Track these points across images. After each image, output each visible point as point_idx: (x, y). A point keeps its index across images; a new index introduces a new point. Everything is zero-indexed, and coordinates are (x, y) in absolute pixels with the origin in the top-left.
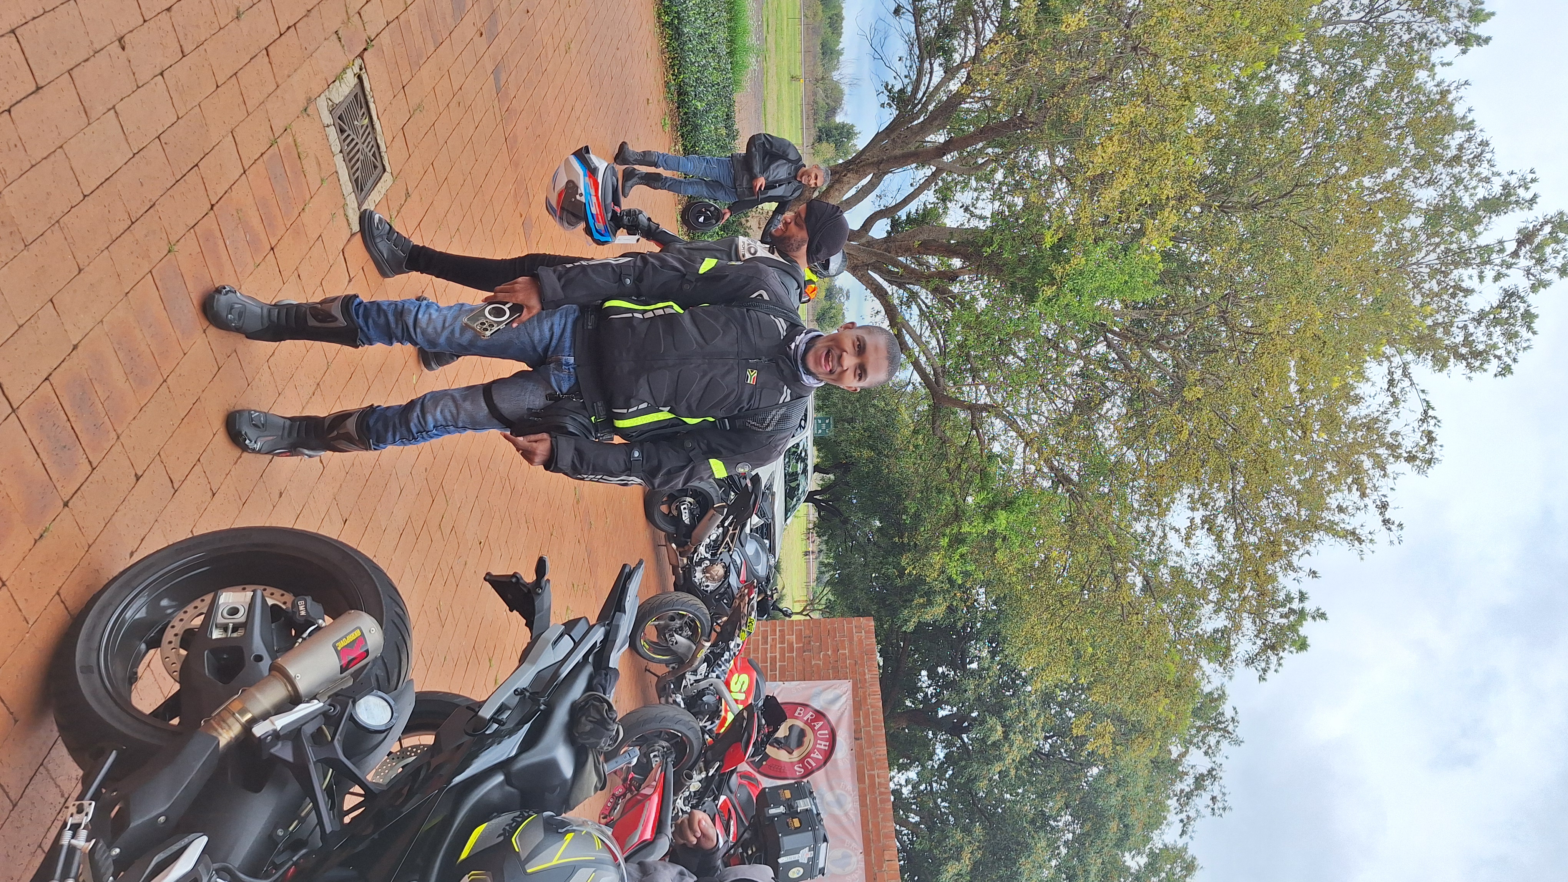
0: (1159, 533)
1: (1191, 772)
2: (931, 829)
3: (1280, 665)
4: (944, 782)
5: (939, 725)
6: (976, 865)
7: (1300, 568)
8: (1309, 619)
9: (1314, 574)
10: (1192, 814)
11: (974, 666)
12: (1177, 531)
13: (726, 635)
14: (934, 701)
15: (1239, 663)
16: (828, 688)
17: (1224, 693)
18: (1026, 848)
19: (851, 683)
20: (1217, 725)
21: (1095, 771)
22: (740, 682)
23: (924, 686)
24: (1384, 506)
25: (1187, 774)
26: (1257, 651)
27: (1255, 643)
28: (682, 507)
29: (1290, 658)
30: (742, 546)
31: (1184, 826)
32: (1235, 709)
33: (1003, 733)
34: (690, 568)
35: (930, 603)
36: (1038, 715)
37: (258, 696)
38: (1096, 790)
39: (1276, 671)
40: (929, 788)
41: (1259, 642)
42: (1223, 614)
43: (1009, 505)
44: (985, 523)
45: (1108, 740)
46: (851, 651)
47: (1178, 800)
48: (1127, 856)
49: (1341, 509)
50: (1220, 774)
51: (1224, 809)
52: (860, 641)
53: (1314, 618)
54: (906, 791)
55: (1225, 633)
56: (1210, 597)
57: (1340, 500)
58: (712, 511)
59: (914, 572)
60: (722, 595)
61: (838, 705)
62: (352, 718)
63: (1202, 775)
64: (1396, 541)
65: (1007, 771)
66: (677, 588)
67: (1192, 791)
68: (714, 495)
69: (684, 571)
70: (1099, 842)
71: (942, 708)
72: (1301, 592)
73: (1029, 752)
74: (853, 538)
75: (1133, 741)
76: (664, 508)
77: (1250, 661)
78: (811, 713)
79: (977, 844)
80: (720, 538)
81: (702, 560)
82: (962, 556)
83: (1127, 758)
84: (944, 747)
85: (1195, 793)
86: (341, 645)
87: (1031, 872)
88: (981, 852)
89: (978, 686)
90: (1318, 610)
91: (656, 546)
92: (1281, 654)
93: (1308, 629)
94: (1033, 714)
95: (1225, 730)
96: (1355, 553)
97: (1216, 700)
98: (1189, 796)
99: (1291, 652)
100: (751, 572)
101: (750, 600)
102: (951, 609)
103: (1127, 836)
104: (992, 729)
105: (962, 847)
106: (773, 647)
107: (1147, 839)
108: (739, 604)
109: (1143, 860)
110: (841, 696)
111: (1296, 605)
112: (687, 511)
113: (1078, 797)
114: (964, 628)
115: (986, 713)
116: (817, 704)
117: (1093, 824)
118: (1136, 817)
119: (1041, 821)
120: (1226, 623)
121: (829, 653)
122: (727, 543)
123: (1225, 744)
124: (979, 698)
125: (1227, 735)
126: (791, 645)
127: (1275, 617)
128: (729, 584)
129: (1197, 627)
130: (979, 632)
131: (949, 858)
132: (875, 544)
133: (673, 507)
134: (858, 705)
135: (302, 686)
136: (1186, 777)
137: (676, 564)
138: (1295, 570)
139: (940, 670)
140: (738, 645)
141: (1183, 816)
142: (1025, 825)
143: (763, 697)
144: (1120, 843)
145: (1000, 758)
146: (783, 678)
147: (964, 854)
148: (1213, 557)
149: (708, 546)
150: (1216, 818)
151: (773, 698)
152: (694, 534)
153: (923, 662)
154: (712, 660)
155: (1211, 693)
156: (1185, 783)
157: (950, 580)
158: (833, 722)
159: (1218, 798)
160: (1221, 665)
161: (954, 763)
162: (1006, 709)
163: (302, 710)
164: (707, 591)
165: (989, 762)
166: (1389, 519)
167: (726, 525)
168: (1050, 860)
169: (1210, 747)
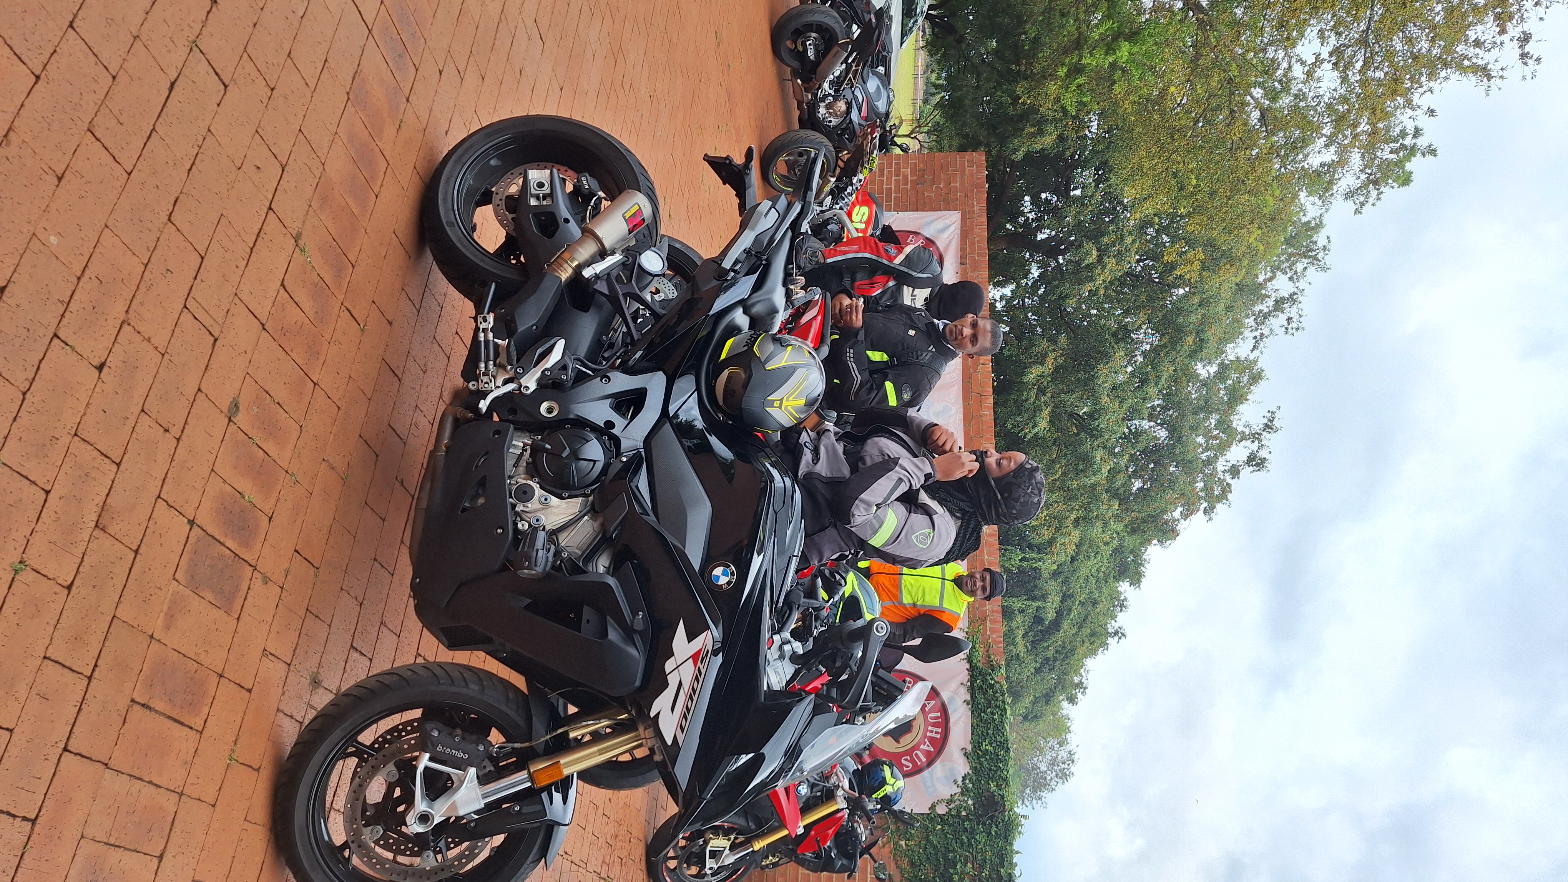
0: (1285, 65)
1: (1274, 295)
2: (1019, 339)
3: (1379, 199)
4: (1036, 298)
5: (1036, 247)
6: (1057, 370)
7: (1419, 107)
8: (1419, 155)
9: (1431, 112)
10: (1266, 332)
11: (1078, 192)
12: (1303, 63)
13: (849, 171)
14: (1034, 225)
15: (1339, 196)
16: (940, 218)
17: (1321, 222)
18: (1105, 357)
19: (960, 214)
20: (1310, 254)
21: (1181, 292)
22: (861, 213)
23: (1026, 211)
24: (1526, 38)
25: (1269, 297)
26: (1359, 186)
27: (1359, 177)
28: (808, 43)
29: (1391, 193)
30: (864, 82)
31: (1256, 342)
32: (1328, 238)
33: (1098, 256)
34: (814, 104)
35: (1041, 132)
36: (1134, 241)
37: (580, 250)
38: (1179, 309)
39: (1373, 205)
40: (1021, 303)
41: (1363, 177)
42: (1333, 149)
43: (1133, 36)
44: (1106, 55)
45: (1197, 266)
46: (962, 184)
47: (1255, 319)
48: (1199, 366)
49: (1478, 43)
50: (1300, 298)
51: (1298, 329)
52: (972, 174)
53: (1423, 155)
54: (999, 306)
55: (1331, 167)
56: (1324, 132)
57: (1480, 34)
58: (836, 48)
59: (1029, 102)
60: (844, 130)
61: (947, 234)
62: (640, 266)
63: (1283, 298)
64: (1529, 77)
65: (1097, 289)
66: (803, 124)
67: (1270, 312)
68: (838, 30)
69: (808, 107)
70: (1174, 353)
71: (1041, 232)
72: (1416, 128)
73: (1120, 274)
74: (967, 59)
75: (1220, 268)
76: (789, 43)
77: (1349, 195)
78: (922, 241)
79: (1061, 352)
80: (843, 74)
81: (825, 96)
82: (1079, 86)
83: (1213, 282)
84: (1039, 268)
85: (1272, 314)
86: (628, 215)
87: (1107, 376)
88: (1063, 358)
89: (1079, 213)
90: (1430, 146)
91: (782, 81)
92: (1382, 189)
93: (1415, 165)
94: (1129, 240)
95: (1315, 258)
96: (1482, 89)
97: (1313, 228)
98: (1266, 316)
99: (1392, 187)
100: (872, 108)
101: (873, 139)
102: (1061, 138)
103: (1201, 349)
104: (1088, 254)
105: (1047, 354)
106: (889, 179)
107: (1221, 352)
108: (862, 142)
109: (1213, 369)
110: (950, 226)
111: (1408, 141)
112: (812, 47)
113: (1160, 314)
114: (1072, 156)
115: (1084, 239)
116: (927, 233)
117: (1171, 338)
118: (1212, 334)
119: (1123, 334)
120: (1334, 158)
121: (942, 186)
122: (850, 79)
123: (1311, 270)
124: (1079, 224)
125: (1315, 262)
126: (905, 177)
127: (1385, 153)
128: (851, 119)
129: (1304, 161)
130: (1087, 161)
131: (1034, 363)
132: (989, 64)
133: (799, 42)
134: (965, 233)
135: (607, 244)
136: (1267, 299)
137: (801, 99)
138: (1413, 109)
139: (1043, 196)
140: (860, 181)
141: (1257, 333)
142: (1107, 336)
143: (881, 227)
144: (1193, 355)
145: (1092, 279)
146: (898, 209)
147: (1048, 360)
148: (1335, 90)
149: (832, 83)
150: (1288, 337)
151: (889, 227)
152: (818, 70)
153: (1028, 188)
154: (837, 194)
155: (1309, 222)
156: (1265, 305)
157: (1064, 109)
158: (942, 249)
159: (1294, 319)
160: (1320, 198)
161: (1048, 283)
162: (1103, 235)
163: (610, 261)
164: (830, 126)
165: (1080, 282)
166: (1528, 53)
167: (849, 61)
168: (1126, 367)
169: (1296, 272)
